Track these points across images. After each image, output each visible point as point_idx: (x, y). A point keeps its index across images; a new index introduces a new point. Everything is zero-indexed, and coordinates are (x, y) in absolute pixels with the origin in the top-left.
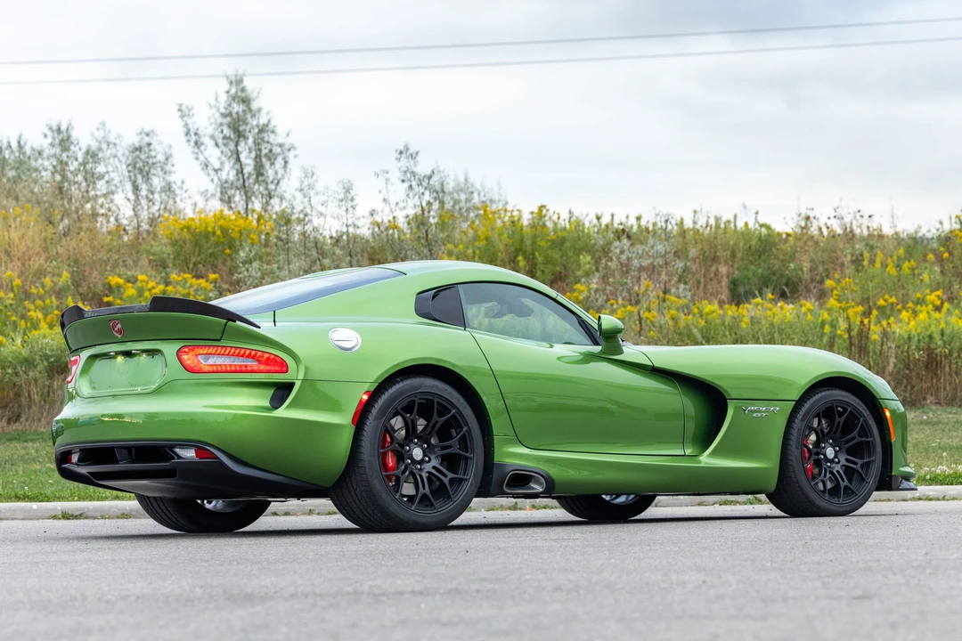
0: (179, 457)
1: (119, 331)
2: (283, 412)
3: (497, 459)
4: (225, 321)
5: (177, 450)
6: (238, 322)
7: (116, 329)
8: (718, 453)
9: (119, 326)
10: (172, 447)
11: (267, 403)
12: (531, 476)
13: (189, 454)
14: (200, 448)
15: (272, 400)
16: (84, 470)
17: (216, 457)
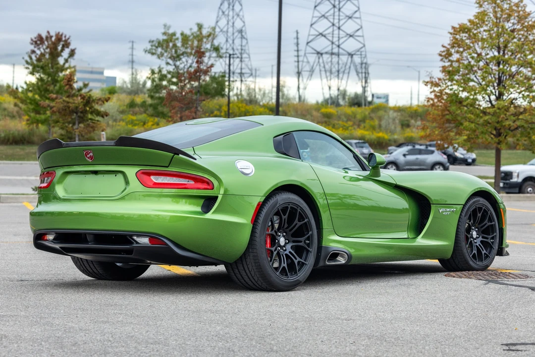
0: (137, 243)
1: (91, 158)
2: (210, 216)
3: (324, 244)
4: (173, 154)
5: (135, 238)
6: (180, 155)
7: (88, 156)
8: (426, 236)
9: (91, 154)
10: (131, 236)
11: (199, 209)
12: (339, 253)
13: (145, 241)
14: (153, 237)
15: (203, 207)
16: (57, 246)
17: (166, 244)
